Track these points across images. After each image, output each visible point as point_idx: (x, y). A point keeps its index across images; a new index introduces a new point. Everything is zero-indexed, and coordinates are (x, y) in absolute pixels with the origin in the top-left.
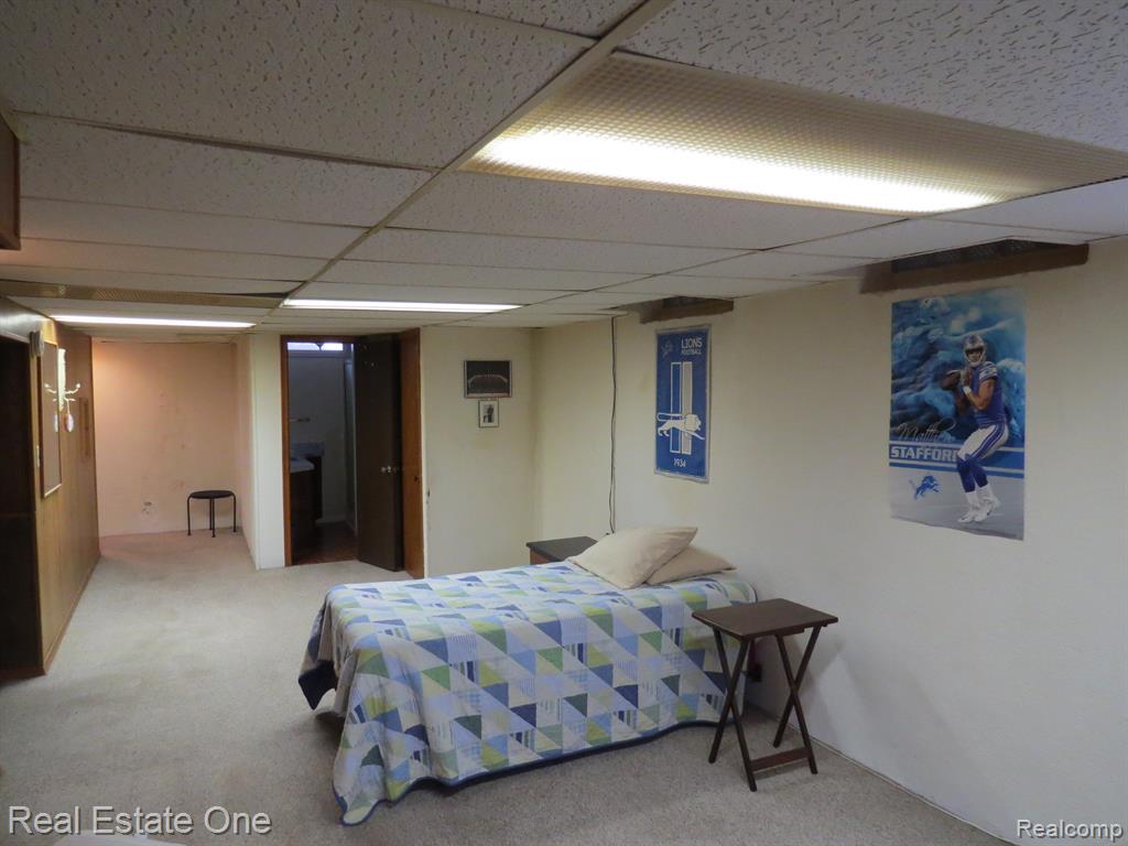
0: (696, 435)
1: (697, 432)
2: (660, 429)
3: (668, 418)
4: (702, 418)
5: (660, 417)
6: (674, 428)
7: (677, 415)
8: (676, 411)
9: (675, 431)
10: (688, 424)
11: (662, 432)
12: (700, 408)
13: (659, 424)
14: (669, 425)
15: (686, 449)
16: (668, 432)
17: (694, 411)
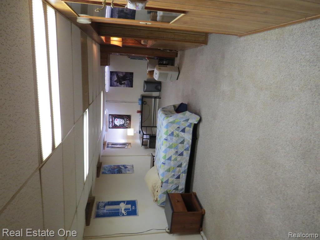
0: (125, 203)
1: (124, 203)
2: (125, 214)
3: (121, 212)
4: (120, 202)
5: (121, 215)
6: (124, 210)
7: (120, 210)
8: (119, 210)
9: (125, 210)
10: (123, 206)
11: (126, 214)
12: (118, 203)
13: (123, 215)
14: (123, 212)
15: (129, 206)
16: (125, 212)
17: (119, 204)
